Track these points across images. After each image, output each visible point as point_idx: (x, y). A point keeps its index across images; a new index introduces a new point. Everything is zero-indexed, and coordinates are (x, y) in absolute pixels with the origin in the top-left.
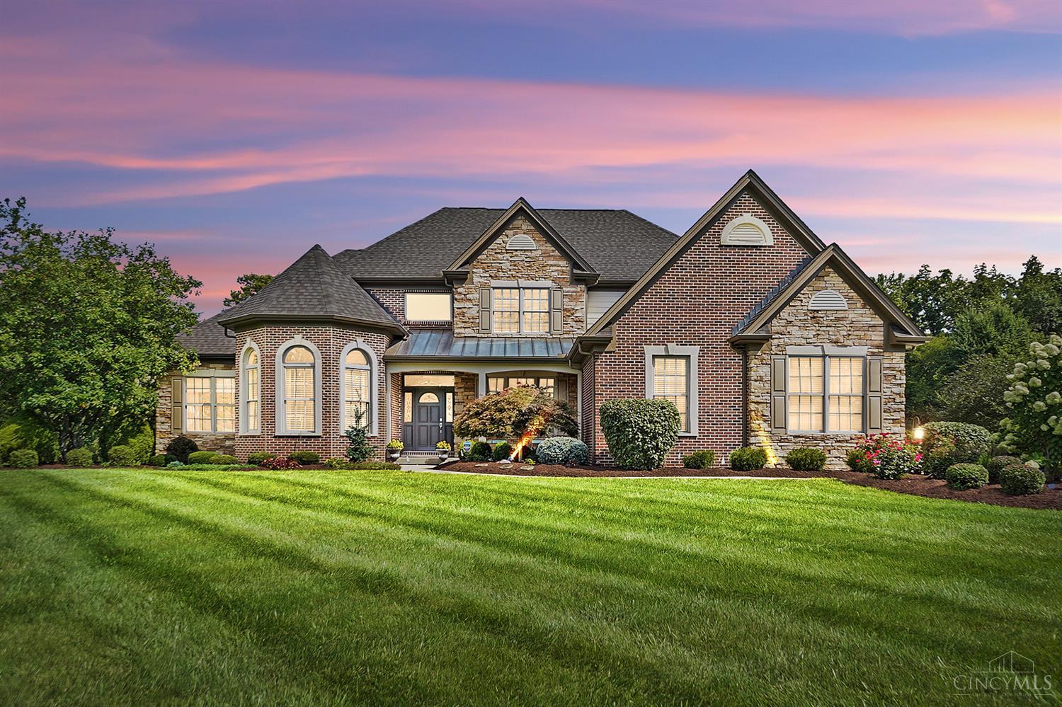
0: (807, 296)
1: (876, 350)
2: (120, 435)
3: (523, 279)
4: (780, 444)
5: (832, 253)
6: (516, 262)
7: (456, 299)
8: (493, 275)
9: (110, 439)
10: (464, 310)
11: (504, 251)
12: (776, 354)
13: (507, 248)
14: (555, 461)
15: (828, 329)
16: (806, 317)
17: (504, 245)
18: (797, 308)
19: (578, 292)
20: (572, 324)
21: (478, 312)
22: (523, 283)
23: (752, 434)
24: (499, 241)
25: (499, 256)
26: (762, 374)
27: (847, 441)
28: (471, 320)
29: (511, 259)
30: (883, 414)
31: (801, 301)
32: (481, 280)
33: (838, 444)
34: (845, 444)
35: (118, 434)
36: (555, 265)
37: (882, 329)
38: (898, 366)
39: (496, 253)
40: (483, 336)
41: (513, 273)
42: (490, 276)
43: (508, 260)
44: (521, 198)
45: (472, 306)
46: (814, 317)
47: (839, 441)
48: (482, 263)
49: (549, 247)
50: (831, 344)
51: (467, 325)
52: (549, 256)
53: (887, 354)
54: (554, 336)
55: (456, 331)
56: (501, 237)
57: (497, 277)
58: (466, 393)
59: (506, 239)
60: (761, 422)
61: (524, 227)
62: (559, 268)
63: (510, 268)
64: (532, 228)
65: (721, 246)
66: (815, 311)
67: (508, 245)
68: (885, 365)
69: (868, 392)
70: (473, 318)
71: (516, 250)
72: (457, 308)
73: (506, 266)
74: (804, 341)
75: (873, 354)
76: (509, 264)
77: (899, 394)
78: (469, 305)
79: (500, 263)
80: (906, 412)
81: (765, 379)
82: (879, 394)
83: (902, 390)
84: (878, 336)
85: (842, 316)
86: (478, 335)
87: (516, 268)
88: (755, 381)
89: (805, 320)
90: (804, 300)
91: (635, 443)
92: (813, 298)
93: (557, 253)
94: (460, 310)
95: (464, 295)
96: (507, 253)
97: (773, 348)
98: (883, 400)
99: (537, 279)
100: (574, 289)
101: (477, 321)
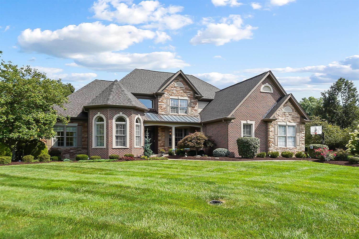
0: (283, 108)
1: (298, 124)
2: (38, 149)
3: (180, 96)
4: (276, 150)
5: (291, 96)
6: (178, 91)
7: (159, 102)
8: (170, 94)
9: (33, 151)
10: (162, 105)
11: (174, 87)
12: (276, 124)
13: (175, 86)
14: (223, 156)
15: (288, 117)
16: (282, 114)
17: (174, 85)
18: (280, 111)
19: (196, 101)
20: (194, 112)
21: (166, 106)
22: (180, 98)
23: (270, 147)
24: (172, 83)
25: (173, 88)
26: (272, 130)
27: (292, 149)
28: (164, 109)
29: (176, 90)
30: (300, 142)
31: (281, 109)
32: (167, 96)
33: (290, 150)
34: (291, 150)
35: (36, 148)
36: (189, 93)
37: (300, 118)
38: (303, 128)
39: (171, 87)
40: (168, 114)
41: (177, 94)
42: (170, 95)
43: (175, 90)
44: (181, 70)
45: (164, 104)
46: (284, 114)
47: (290, 149)
48: (167, 90)
49: (187, 87)
50: (288, 122)
51: (162, 110)
52: (188, 89)
53: (301, 125)
54: (189, 115)
55: (159, 112)
56: (173, 82)
57: (172, 95)
58: (162, 133)
59: (174, 83)
60: (272, 144)
61: (180, 80)
62: (190, 94)
63: (176, 92)
64: (182, 80)
65: (260, 92)
66: (284, 112)
67: (175, 85)
68: (300, 128)
69: (297, 136)
70: (164, 108)
71: (178, 87)
72: (159, 105)
73: (175, 92)
74: (282, 121)
75: (297, 125)
76: (175, 91)
77: (303, 136)
78: (163, 104)
79: (173, 91)
80: (305, 141)
81: (273, 131)
82: (299, 136)
83: (304, 135)
84: (298, 120)
85: (291, 114)
86: (166, 114)
87: (177, 93)
88: (271, 132)
89: (282, 115)
90: (282, 109)
91: (251, 151)
92: (284, 109)
93: (190, 89)
94: (160, 105)
95: (162, 100)
96: (175, 88)
97: (275, 122)
98: (300, 138)
99: (184, 97)
100: (195, 101)
101: (166, 109)
